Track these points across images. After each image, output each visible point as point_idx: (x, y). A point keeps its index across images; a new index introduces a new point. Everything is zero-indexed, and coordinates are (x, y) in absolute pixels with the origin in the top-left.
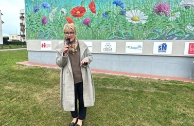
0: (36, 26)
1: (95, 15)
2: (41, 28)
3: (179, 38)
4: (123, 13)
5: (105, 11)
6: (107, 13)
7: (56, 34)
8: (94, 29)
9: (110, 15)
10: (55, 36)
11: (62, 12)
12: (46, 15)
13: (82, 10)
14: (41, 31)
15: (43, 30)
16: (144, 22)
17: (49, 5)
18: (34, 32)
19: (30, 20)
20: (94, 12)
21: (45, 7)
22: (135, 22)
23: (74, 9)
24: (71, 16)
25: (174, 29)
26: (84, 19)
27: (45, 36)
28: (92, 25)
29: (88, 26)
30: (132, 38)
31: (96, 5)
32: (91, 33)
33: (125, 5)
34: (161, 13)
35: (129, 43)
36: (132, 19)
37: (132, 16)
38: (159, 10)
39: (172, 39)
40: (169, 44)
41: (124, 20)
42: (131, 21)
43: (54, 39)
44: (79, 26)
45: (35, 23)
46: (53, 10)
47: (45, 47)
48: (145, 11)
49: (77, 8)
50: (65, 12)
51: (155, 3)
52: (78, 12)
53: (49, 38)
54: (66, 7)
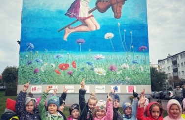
0: (28, 75)
1: (76, 69)
2: (33, 76)
3: (123, 84)
4: (92, 69)
5: (82, 67)
6: (83, 69)
7: (46, 81)
8: (75, 78)
9: (85, 69)
10: (45, 82)
11: (52, 66)
12: (38, 67)
13: (67, 66)
14: (33, 78)
15: (35, 78)
16: (104, 75)
17: (41, 61)
18: (26, 79)
19: (23, 70)
20: (75, 67)
21: (38, 62)
22: (99, 74)
23: (61, 65)
24: (58, 69)
25: (120, 79)
26: (68, 71)
27: (36, 82)
28: (73, 76)
29: (71, 75)
30: (99, 83)
31: (76, 63)
32: (73, 80)
33: (93, 65)
34: (113, 70)
35: (97, 86)
36: (98, 73)
37: (98, 71)
38: (112, 69)
39: (119, 84)
40: (119, 87)
41: (94, 73)
42: (97, 74)
43: (44, 84)
44: (65, 75)
45: (28, 72)
46: (45, 64)
47: (35, 90)
48: (105, 68)
49: (63, 64)
50: (54, 66)
51: (109, 65)
52: (64, 67)
53: (40, 84)
54: (55, 63)
